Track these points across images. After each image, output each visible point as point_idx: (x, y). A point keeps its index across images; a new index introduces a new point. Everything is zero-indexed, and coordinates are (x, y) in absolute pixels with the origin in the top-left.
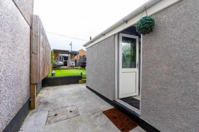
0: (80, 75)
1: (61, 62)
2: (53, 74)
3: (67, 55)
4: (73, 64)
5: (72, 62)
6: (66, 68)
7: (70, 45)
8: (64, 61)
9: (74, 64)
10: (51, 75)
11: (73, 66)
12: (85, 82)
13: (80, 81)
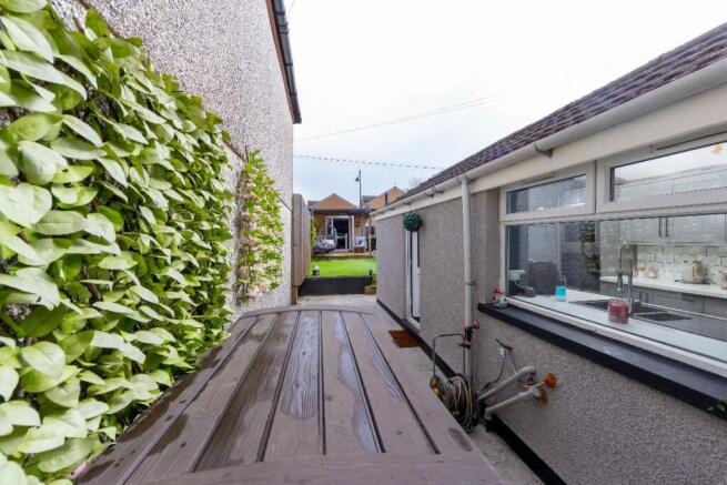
0: (367, 274)
1: (331, 242)
2: (315, 272)
3: (346, 217)
4: (360, 242)
5: (359, 238)
6: (343, 255)
7: (357, 180)
8: (337, 237)
9: (363, 244)
10: (311, 273)
11: (362, 250)
12: (373, 292)
13: (368, 288)
